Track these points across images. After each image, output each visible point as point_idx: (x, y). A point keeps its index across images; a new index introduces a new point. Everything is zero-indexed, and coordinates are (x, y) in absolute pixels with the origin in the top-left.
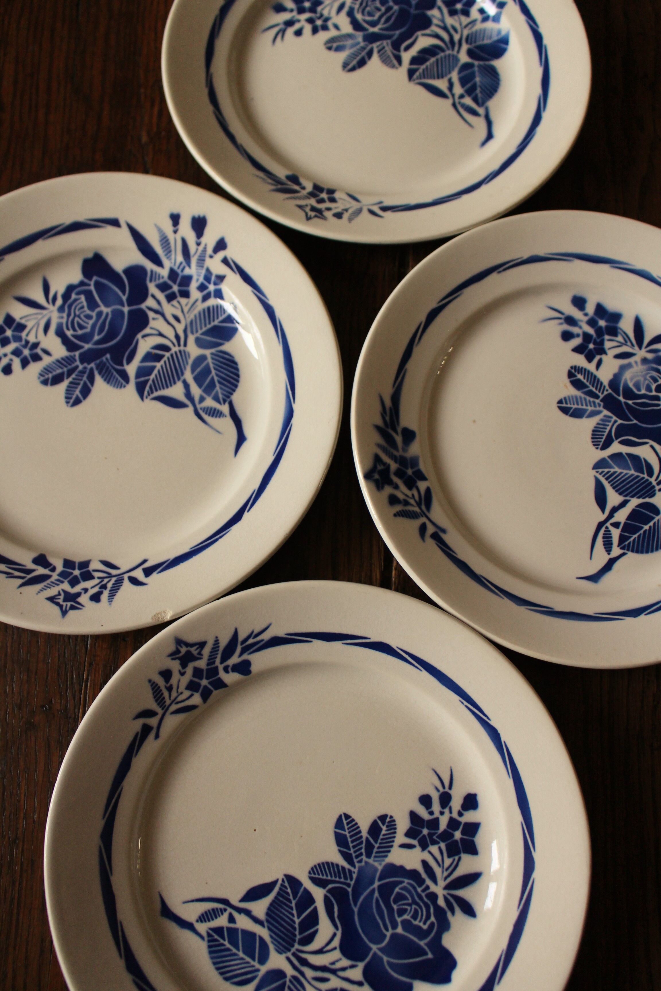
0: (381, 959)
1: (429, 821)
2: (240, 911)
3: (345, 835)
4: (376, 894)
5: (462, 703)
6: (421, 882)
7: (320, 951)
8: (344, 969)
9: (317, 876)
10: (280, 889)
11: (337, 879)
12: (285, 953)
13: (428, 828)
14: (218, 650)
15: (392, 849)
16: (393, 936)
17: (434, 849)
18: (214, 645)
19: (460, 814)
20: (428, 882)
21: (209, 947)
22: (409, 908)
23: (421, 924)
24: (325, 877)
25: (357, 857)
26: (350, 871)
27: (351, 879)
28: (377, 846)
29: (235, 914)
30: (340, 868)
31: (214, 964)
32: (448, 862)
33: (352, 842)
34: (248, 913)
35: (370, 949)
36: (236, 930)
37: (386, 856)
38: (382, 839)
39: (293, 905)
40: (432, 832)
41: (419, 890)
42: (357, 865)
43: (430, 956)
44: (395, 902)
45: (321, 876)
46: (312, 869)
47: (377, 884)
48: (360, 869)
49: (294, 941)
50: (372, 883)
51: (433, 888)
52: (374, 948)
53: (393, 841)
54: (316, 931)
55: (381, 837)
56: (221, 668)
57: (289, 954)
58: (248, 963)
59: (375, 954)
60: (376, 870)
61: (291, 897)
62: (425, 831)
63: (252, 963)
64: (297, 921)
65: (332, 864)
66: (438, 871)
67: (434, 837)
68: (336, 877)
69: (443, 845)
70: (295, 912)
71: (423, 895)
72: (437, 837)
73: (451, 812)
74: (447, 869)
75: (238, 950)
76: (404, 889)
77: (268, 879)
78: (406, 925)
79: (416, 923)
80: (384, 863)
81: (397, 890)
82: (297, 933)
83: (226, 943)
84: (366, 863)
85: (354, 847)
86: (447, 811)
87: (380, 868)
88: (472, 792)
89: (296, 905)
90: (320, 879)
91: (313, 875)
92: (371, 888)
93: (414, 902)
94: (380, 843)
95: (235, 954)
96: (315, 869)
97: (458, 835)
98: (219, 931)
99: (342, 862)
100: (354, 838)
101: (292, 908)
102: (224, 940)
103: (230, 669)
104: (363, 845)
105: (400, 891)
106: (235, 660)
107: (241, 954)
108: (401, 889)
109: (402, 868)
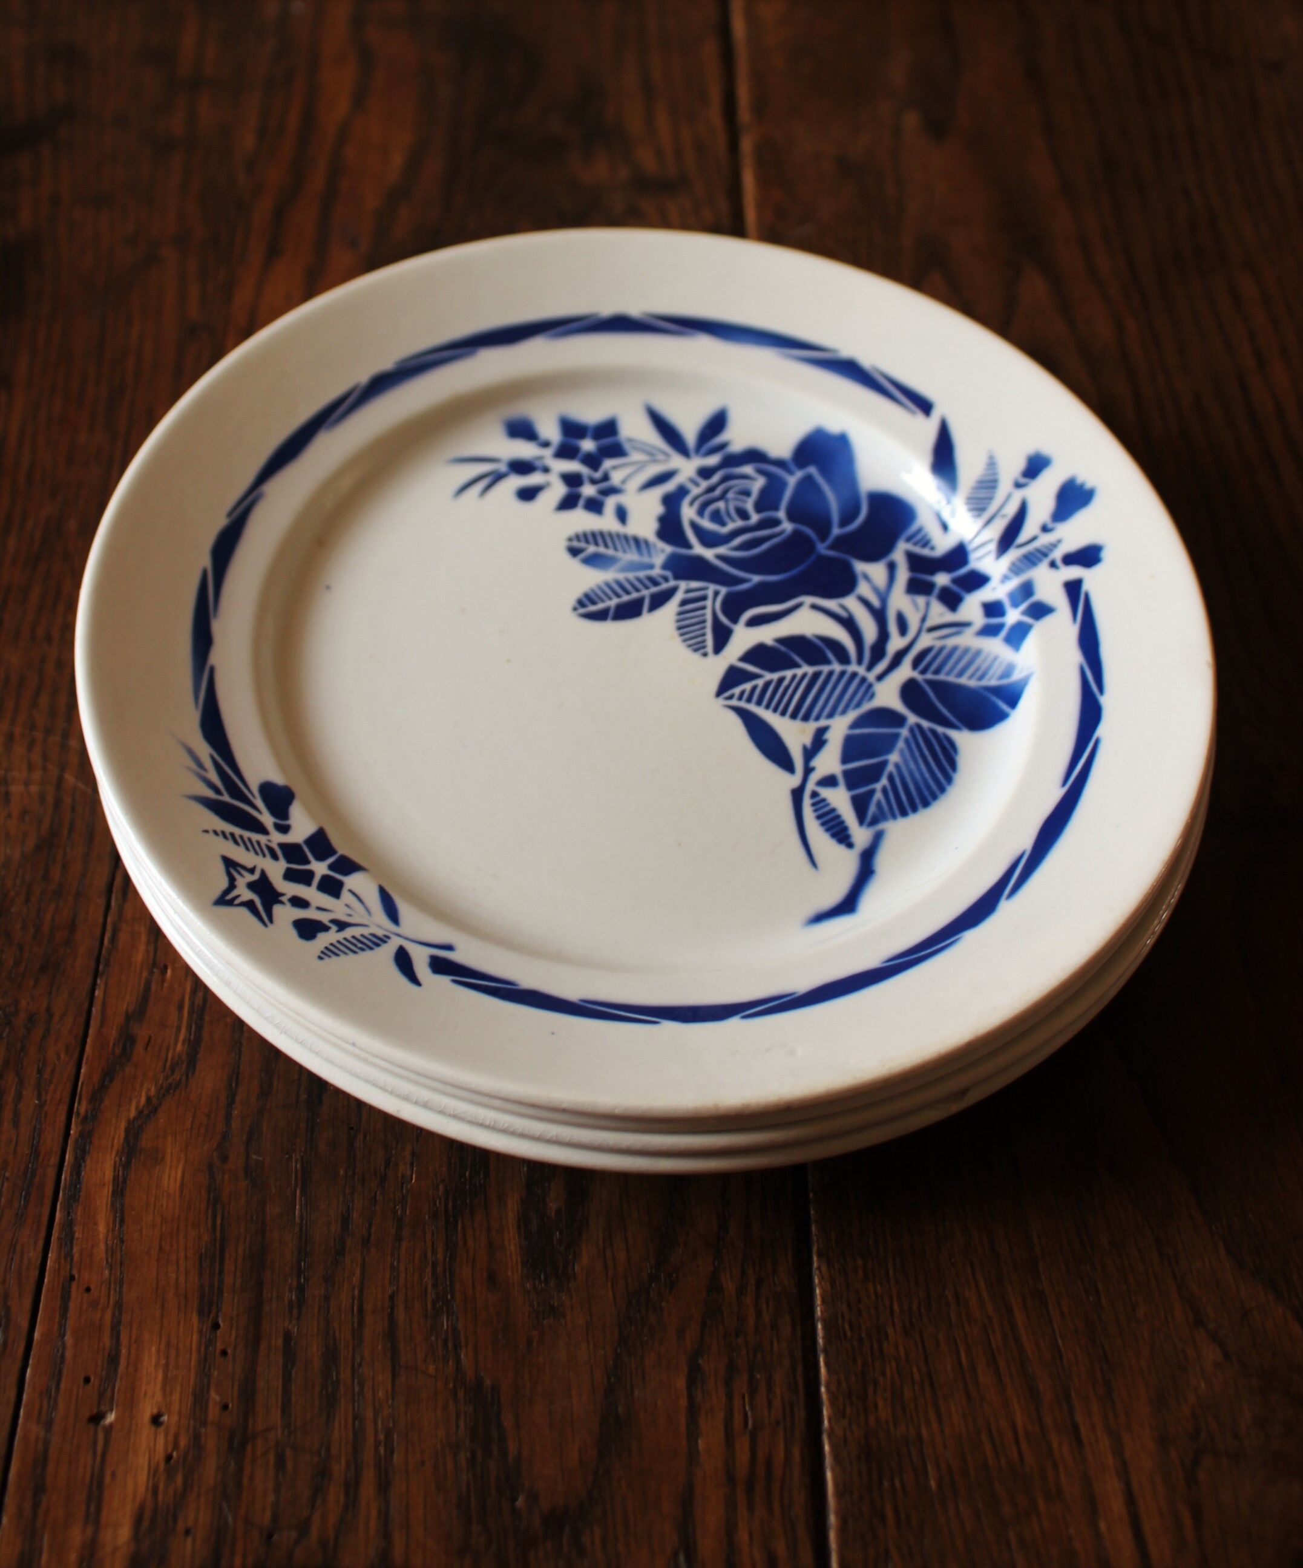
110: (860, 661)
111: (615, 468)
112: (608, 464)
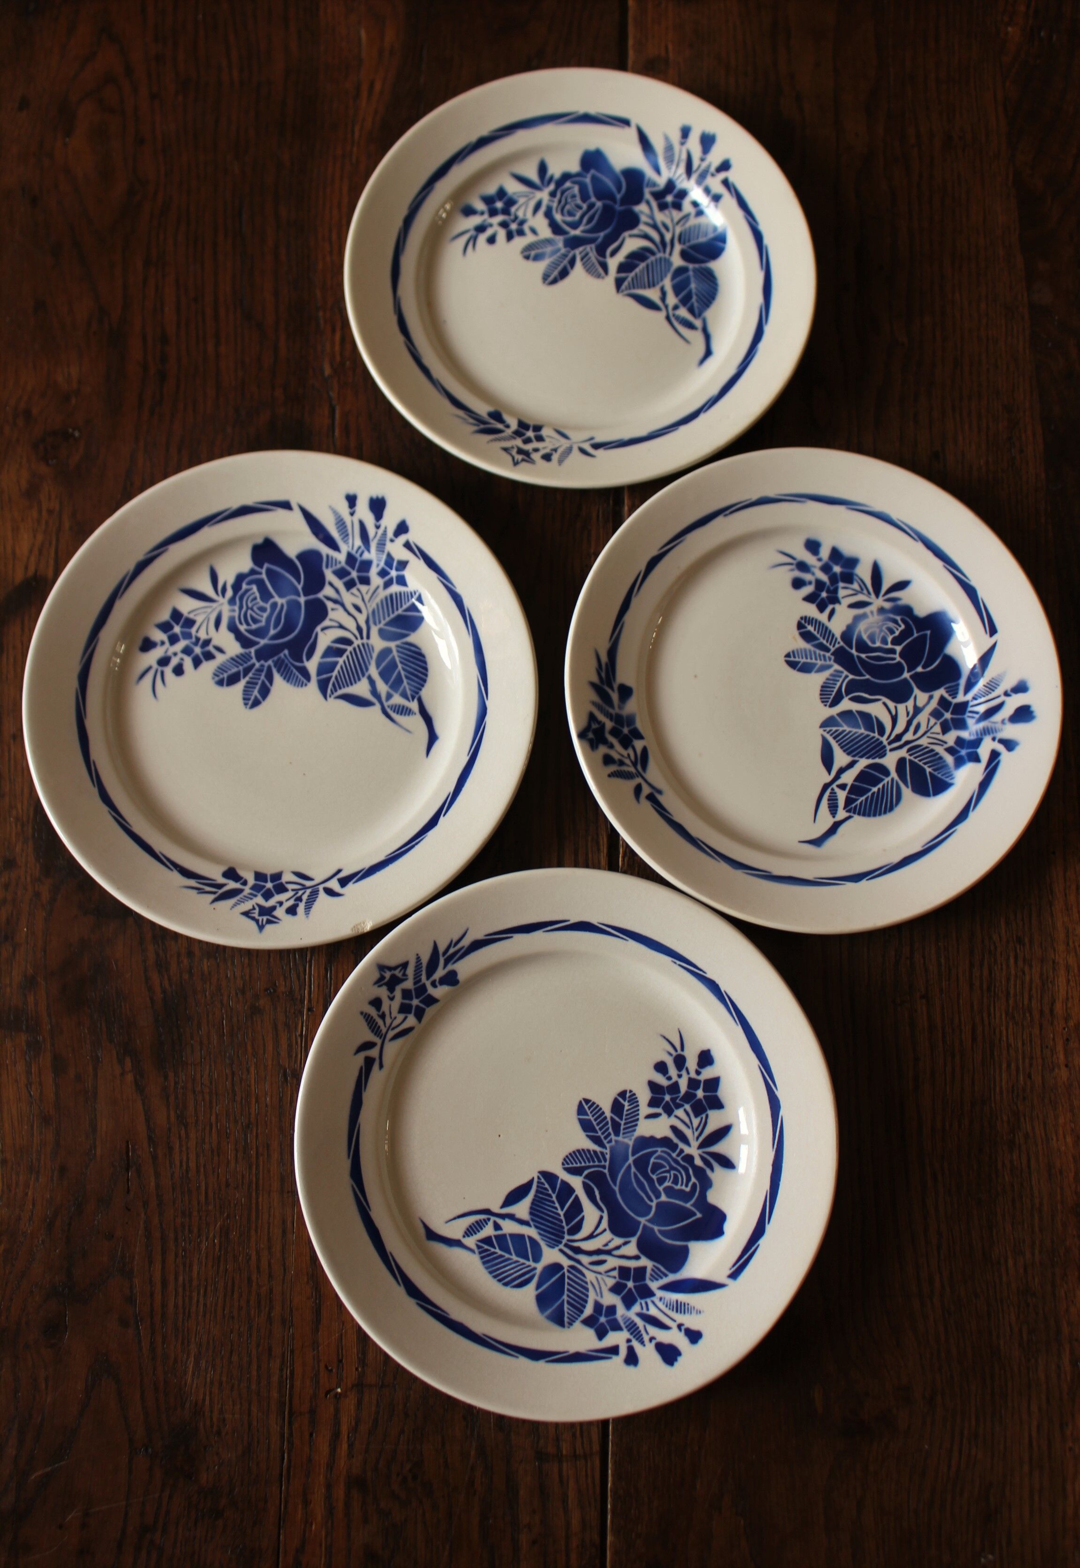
0: (652, 1230)
1: (669, 1087)
2: (503, 1216)
3: (590, 1120)
4: (633, 1169)
5: (676, 964)
6: (674, 1147)
7: (591, 1236)
8: (618, 1248)
9: (571, 1166)
10: (538, 1186)
11: (591, 1164)
12: (557, 1246)
13: (669, 1093)
14: (421, 967)
15: (639, 1123)
16: (658, 1205)
17: (680, 1112)
18: (417, 962)
19: (698, 1073)
20: (681, 1145)
21: (482, 1258)
22: (668, 1175)
23: (683, 1187)
24: (579, 1165)
25: (606, 1138)
26: (602, 1153)
27: (605, 1160)
28: (622, 1122)
29: (500, 1221)
30: (592, 1152)
31: (490, 1273)
32: (696, 1122)
33: (598, 1124)
34: (511, 1217)
35: (639, 1223)
36: (504, 1236)
37: (635, 1130)
38: (626, 1115)
39: (554, 1198)
40: (674, 1096)
41: (674, 1155)
42: (608, 1146)
43: (699, 1215)
44: (653, 1172)
45: (575, 1165)
46: (565, 1159)
47: (631, 1159)
48: (612, 1149)
49: (564, 1233)
50: (627, 1159)
51: (688, 1150)
52: (643, 1220)
53: (638, 1114)
54: (583, 1219)
55: (625, 1113)
56: (428, 984)
57: (561, 1246)
58: (523, 1264)
59: (645, 1226)
60: (627, 1146)
61: (550, 1192)
62: (667, 1098)
63: (527, 1263)
64: (562, 1213)
65: (583, 1150)
66: (688, 1132)
67: (678, 1101)
68: (589, 1162)
69: (687, 1107)
70: (557, 1205)
71: (679, 1159)
72: (680, 1100)
73: (688, 1073)
74: (697, 1129)
75: (510, 1253)
76: (659, 1157)
77: (523, 1180)
78: (669, 1191)
79: (678, 1187)
80: (633, 1138)
81: (652, 1160)
82: (564, 1224)
83: (497, 1250)
84: (616, 1141)
85: (601, 1129)
86: (684, 1072)
87: (631, 1143)
88: (705, 1048)
89: (557, 1197)
90: (575, 1168)
91: (566, 1166)
92: (627, 1164)
93: (672, 1168)
94: (626, 1119)
95: (509, 1259)
96: (567, 1160)
97: (700, 1093)
98: (487, 1240)
99: (593, 1147)
100: (599, 1120)
101: (553, 1202)
102: (495, 1248)
103: (437, 983)
104: (610, 1125)
105: (656, 1161)
106: (440, 973)
107: (514, 1257)
108: (656, 1158)
109: (652, 1138)
110: (659, 251)
111: (517, 210)
112: (513, 209)
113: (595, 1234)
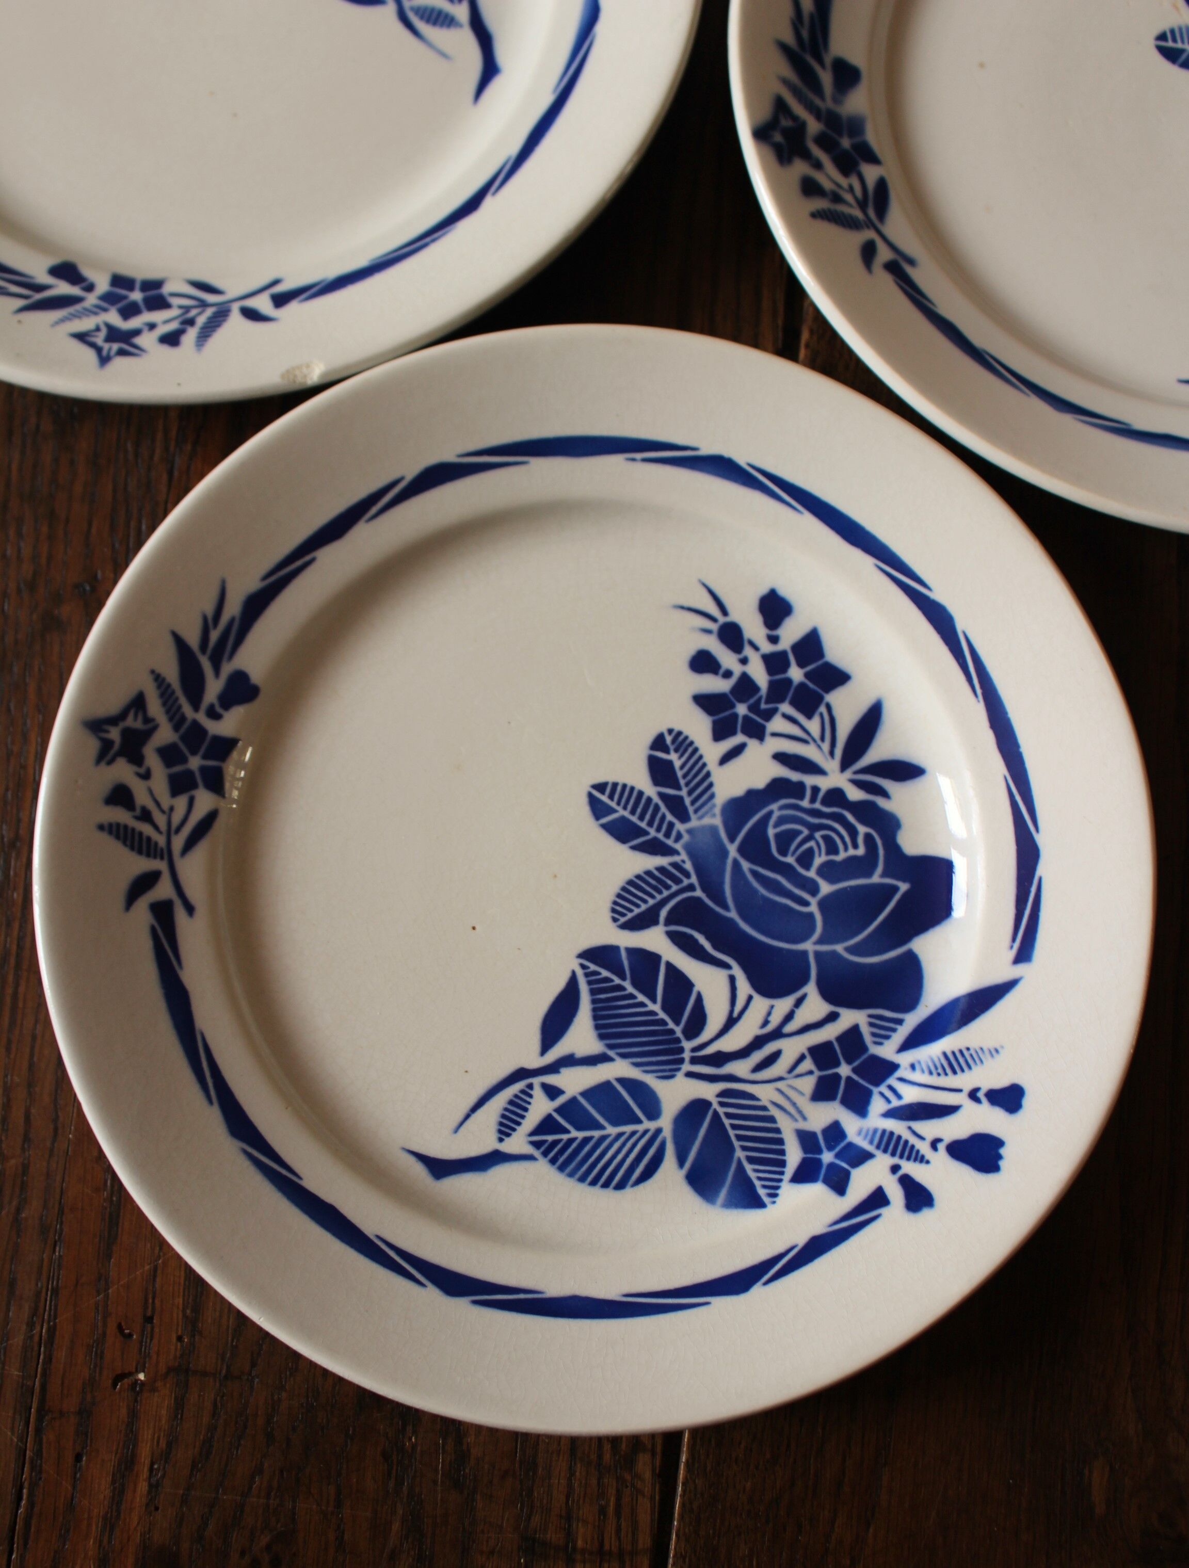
0: (834, 954)
1: (736, 690)
2: (554, 1068)
3: (623, 818)
4: (746, 865)
5: (633, 460)
6: (797, 790)
7: (731, 1022)
8: (789, 1017)
9: (630, 915)
10: (590, 983)
11: (666, 893)
12: (679, 1069)
13: (741, 701)
14: (174, 692)
15: (714, 778)
16: (822, 905)
17: (777, 724)
18: (159, 686)
19: (774, 640)
20: (810, 780)
21: (553, 1162)
22: (812, 844)
23: (852, 852)
24: (644, 907)
25: (667, 835)
26: (675, 865)
27: (688, 875)
28: (684, 793)
29: (551, 1080)
30: (656, 873)
31: (582, 1180)
32: (813, 726)
33: (641, 818)
34: (569, 1061)
35: (805, 953)
36: (573, 1101)
37: (712, 796)
38: (685, 776)
39: (630, 989)
40: (752, 701)
41: (805, 803)
42: (678, 846)
43: (904, 887)
44: (784, 852)
45: (637, 911)
46: (613, 911)
47: (733, 850)
48: (689, 849)
49: (678, 1040)
50: (724, 853)
51: (825, 783)
52: (808, 946)
53: (704, 765)
54: (699, 998)
55: (680, 774)
57: (687, 1067)
58: (633, 1133)
59: (818, 954)
60: (713, 830)
61: (617, 981)
62: (742, 709)
63: (640, 1128)
64: (656, 1008)
65: (638, 877)
66: (809, 752)
67: (763, 706)
68: (660, 892)
69: (786, 708)
70: (641, 998)
71: (817, 805)
72: (767, 702)
73: (756, 648)
74: (822, 738)
75: (600, 1127)
76: (781, 821)
77: (559, 984)
78: (830, 871)
79: (842, 856)
80: (717, 810)
81: (771, 832)
82: (671, 1025)
83: (573, 1133)
84: (689, 831)
85: (650, 824)
86: (748, 651)
87: (717, 821)
88: (763, 590)
89: (635, 984)
90: (639, 916)
91: (623, 920)
92: (729, 862)
93: (814, 828)
94: (687, 784)
95: (603, 1138)
96: (618, 908)
97: (796, 674)
98: (546, 1125)
99: (652, 862)
100: (639, 810)
101: (632, 996)
102: (567, 1132)
103: (218, 709)
104: (663, 809)
105: (779, 830)
106: (213, 687)
107: (612, 1130)
108: (776, 825)
109: (751, 793)
113: (735, 1014)
